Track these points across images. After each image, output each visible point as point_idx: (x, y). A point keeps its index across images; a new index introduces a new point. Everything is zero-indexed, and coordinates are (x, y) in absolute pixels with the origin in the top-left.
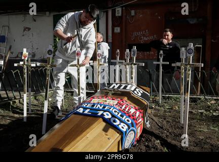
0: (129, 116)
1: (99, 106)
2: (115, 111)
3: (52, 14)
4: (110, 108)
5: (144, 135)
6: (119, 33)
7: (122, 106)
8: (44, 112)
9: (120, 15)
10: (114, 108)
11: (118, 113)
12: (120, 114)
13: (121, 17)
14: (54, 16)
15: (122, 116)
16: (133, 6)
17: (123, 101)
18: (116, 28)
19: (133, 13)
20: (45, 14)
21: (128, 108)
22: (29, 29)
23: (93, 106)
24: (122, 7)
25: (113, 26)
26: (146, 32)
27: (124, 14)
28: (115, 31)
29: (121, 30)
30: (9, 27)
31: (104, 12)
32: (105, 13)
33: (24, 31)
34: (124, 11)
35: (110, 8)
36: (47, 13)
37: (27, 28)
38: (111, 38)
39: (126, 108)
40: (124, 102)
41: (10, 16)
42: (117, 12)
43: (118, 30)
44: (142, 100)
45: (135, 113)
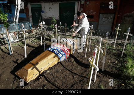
0: (64, 52)
2: (59, 50)
3: (59, 3)
5: (70, 56)
9: (83, 3)
13: (83, 5)
15: (61, 52)
19: (88, 3)
20: (56, 3)
21: (64, 49)
22: (51, 8)
25: (80, 8)
28: (81, 10)
29: (83, 10)
30: (45, 7)
32: (78, 3)
34: (85, 2)
35: (79, 1)
36: (57, 2)
45: (67, 50)
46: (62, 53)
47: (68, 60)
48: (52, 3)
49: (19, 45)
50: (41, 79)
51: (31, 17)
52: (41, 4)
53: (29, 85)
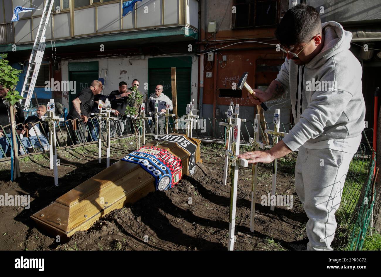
0: (166, 165)
1: (143, 154)
2: (154, 160)
3: (147, 58)
4: (150, 157)
5: (182, 180)
6: (210, 78)
7: (163, 156)
8: (107, 157)
9: (212, 59)
10: (154, 157)
11: (157, 162)
12: (158, 162)
13: (213, 63)
14: (149, 60)
15: (159, 164)
16: (224, 52)
17: (164, 152)
18: (207, 73)
19: (225, 58)
20: (141, 58)
21: (167, 158)
22: (126, 72)
23: (138, 154)
24: (214, 52)
25: (205, 70)
26: (237, 78)
27: (216, 59)
28: (207, 76)
29: (213, 75)
30: (107, 70)
31: (197, 56)
32: (198, 58)
33: (121, 74)
34: (216, 56)
35: (202, 53)
36: (143, 57)
37: (123, 71)
38: (203, 83)
39: (165, 157)
40: (166, 152)
41: (109, 60)
42: (209, 57)
43: (209, 75)
44: (185, 151)
45: (174, 162)
46: (161, 166)
47: (177, 188)
48: (128, 59)
49: (35, 162)
50: (105, 228)
51: (66, 97)
52: (98, 62)
53: (71, 242)
